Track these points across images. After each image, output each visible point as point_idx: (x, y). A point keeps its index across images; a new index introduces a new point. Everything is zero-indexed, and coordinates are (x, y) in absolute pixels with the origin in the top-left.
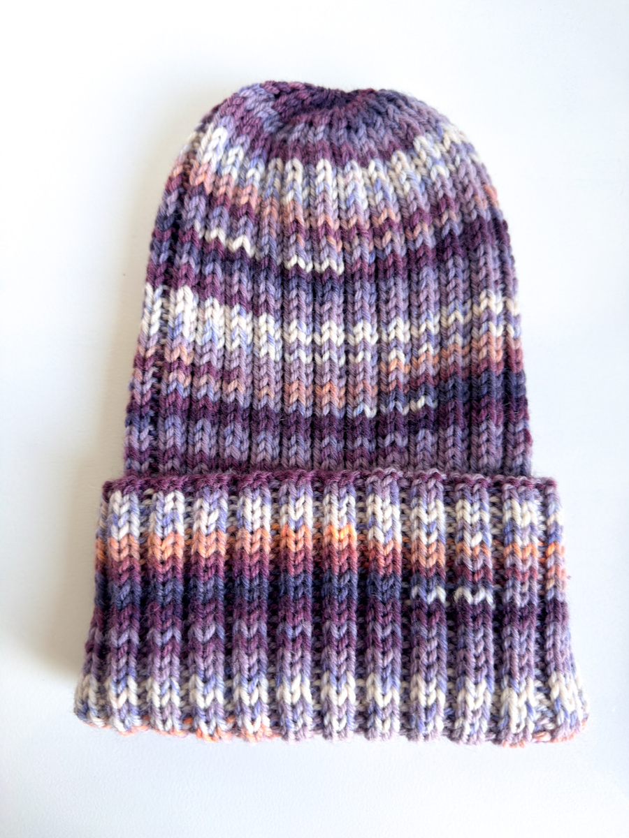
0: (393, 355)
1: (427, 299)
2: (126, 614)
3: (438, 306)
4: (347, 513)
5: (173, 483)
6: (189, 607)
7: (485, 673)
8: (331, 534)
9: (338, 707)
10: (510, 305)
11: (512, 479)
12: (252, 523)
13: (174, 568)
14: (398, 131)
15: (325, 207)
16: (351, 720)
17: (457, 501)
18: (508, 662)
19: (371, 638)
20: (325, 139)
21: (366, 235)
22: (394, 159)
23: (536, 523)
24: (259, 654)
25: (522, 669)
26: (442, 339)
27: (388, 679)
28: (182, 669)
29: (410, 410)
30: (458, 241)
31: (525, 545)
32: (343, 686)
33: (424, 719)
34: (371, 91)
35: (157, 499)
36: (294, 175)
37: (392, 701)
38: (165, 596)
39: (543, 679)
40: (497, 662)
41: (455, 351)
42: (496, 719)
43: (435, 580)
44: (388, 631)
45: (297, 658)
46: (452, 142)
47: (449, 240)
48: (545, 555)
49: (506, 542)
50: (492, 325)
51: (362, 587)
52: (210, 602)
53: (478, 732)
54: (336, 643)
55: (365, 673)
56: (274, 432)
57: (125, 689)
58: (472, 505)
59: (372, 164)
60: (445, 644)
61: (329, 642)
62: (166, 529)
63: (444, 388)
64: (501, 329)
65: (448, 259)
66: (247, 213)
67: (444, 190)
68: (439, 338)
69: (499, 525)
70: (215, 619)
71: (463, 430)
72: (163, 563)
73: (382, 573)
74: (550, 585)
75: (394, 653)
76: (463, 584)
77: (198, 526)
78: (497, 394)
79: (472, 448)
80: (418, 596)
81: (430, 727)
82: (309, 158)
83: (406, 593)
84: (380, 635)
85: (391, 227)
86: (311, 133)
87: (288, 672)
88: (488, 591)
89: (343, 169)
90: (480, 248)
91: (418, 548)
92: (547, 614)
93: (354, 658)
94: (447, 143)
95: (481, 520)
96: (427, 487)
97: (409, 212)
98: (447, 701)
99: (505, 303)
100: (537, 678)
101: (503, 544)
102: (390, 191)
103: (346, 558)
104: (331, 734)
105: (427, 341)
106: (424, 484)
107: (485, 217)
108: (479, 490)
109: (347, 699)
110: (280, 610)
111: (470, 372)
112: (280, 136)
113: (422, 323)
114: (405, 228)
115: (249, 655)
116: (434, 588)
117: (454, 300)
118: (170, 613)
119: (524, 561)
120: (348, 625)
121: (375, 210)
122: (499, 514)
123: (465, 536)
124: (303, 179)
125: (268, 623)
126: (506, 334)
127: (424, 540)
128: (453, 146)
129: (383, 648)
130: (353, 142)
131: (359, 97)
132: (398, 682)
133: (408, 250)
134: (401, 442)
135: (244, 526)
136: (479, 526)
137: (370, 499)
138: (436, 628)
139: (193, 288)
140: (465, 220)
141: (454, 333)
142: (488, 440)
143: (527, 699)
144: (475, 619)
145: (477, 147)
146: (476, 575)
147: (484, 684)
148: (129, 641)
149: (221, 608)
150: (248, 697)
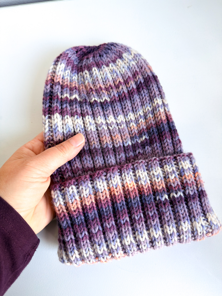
0: (131, 125)
1: (137, 105)
2: (67, 230)
3: (141, 106)
4: (131, 178)
5: (70, 183)
6: (88, 223)
7: (186, 218)
8: (127, 186)
9: (143, 242)
10: (164, 101)
11: (179, 155)
12: (101, 189)
13: (79, 212)
14: (116, 53)
15: (98, 82)
16: (148, 244)
17: (164, 166)
18: (192, 213)
19: (148, 216)
20: (93, 61)
21: (114, 88)
22: (117, 62)
23: (190, 167)
24: (114, 232)
25: (197, 214)
26: (145, 116)
27: (157, 228)
28: (90, 243)
29: (141, 141)
30: (143, 84)
31: (188, 175)
32: (143, 234)
33: (171, 238)
34: (105, 44)
35: (66, 190)
36: (86, 75)
37: (160, 235)
38: (78, 222)
39: (204, 216)
40: (189, 214)
41: (150, 119)
42: (193, 232)
43: (163, 192)
44: (153, 213)
45: (126, 229)
46: (134, 54)
47: (140, 85)
48: (195, 177)
49: (182, 175)
50: (160, 108)
51: (141, 201)
52: (94, 219)
53: (189, 238)
54: (137, 221)
55: (149, 228)
56: (100, 155)
57: (74, 254)
58: (169, 166)
59: (110, 65)
60: (171, 213)
61: (135, 221)
62: (72, 200)
63: (150, 132)
64: (163, 109)
65: (141, 91)
66: (75, 89)
67: (135, 69)
68: (144, 116)
69: (179, 170)
70: (97, 224)
71: (159, 144)
72: (75, 211)
73: (146, 195)
74: (199, 186)
75: (156, 219)
76: (172, 192)
77: (83, 195)
78: (167, 130)
79: (163, 149)
80: (159, 199)
81: (173, 240)
82: (89, 69)
83: (155, 199)
84: (150, 215)
85: (121, 84)
86: (88, 61)
87: (125, 235)
88: (181, 192)
89: (101, 69)
90: (150, 85)
91: (155, 184)
92: (200, 195)
93: (144, 225)
94: (133, 55)
95: (173, 170)
96: (154, 163)
97: (126, 78)
98: (176, 230)
99: (162, 101)
100: (203, 216)
101: (181, 176)
102: (118, 72)
103: (134, 193)
104: (143, 251)
105: (140, 118)
106: (153, 163)
107: (150, 75)
108: (170, 161)
109: (145, 238)
110: (117, 215)
111: (157, 125)
112: (80, 65)
113: (138, 113)
114: (126, 84)
115: (111, 233)
116: (164, 195)
117: (146, 103)
118: (82, 227)
119: (189, 180)
120: (140, 214)
121: (115, 79)
122: (178, 167)
123: (169, 176)
124: (89, 75)
125: (115, 221)
126: (165, 110)
127: (157, 181)
128: (135, 55)
129: (153, 219)
130: (102, 60)
131: (101, 47)
132: (160, 229)
133: (128, 90)
134: (141, 152)
135: (98, 191)
136: (173, 172)
137: (137, 171)
138: (167, 208)
139: (59, 113)
140: (144, 77)
141: (149, 114)
142: (168, 145)
143: (201, 223)
144: (179, 202)
145: (142, 54)
146: (176, 188)
147: (187, 222)
148: (71, 239)
149: (98, 220)
150: (114, 247)
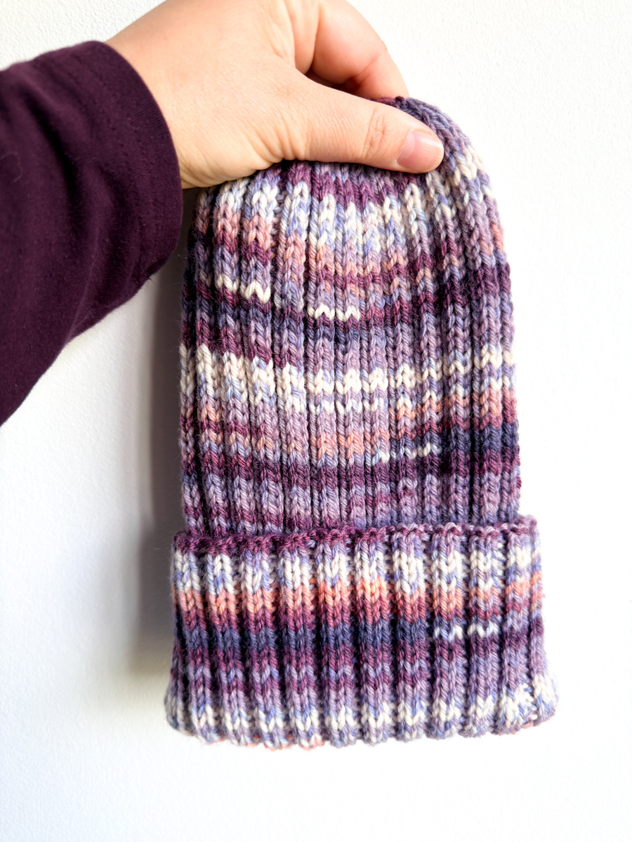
0: (401, 401)
1: (428, 346)
2: (198, 653)
3: (439, 353)
4: (377, 568)
6: (246, 654)
7: (491, 689)
8: (363, 588)
9: (376, 729)
10: (508, 355)
11: (515, 528)
12: (293, 582)
13: (229, 620)
17: (473, 552)
18: (507, 676)
19: (403, 673)
21: (378, 281)
24: (308, 692)
25: (516, 680)
26: (444, 386)
28: (246, 700)
29: (417, 456)
30: (458, 287)
31: (522, 581)
32: (380, 713)
33: (443, 729)
35: (208, 561)
37: (419, 719)
38: (223, 645)
39: (529, 681)
40: (499, 678)
41: (456, 401)
42: (496, 719)
43: (454, 621)
44: (416, 668)
45: (340, 694)
46: (463, 178)
47: (450, 286)
48: (532, 583)
49: (510, 582)
50: (493, 380)
51: (393, 632)
52: (263, 649)
54: (373, 681)
55: (398, 700)
57: (204, 713)
58: (485, 555)
59: (387, 201)
60: (462, 672)
61: (367, 681)
62: (218, 588)
63: (447, 437)
64: (500, 383)
65: (448, 306)
67: (446, 232)
68: (441, 385)
69: (503, 567)
70: (269, 663)
71: (465, 478)
72: (219, 616)
73: (409, 619)
74: (534, 607)
75: (422, 684)
76: (476, 622)
77: (245, 586)
79: (474, 497)
80: (440, 636)
81: (448, 732)
83: (430, 632)
84: (409, 671)
85: (398, 272)
87: (334, 706)
88: (495, 624)
89: (362, 212)
90: (483, 299)
91: (440, 595)
92: (532, 630)
93: (388, 691)
95: (492, 567)
96: (446, 541)
97: (414, 256)
98: (461, 714)
99: (503, 355)
100: (524, 682)
101: (507, 583)
102: (401, 232)
103: (378, 608)
105: (430, 388)
106: (444, 538)
107: (489, 263)
108: (491, 541)
109: (384, 722)
110: (324, 656)
111: (472, 424)
113: (426, 369)
114: (410, 273)
115: (300, 693)
116: (454, 628)
117: (454, 349)
118: (231, 657)
119: (520, 595)
120: (382, 665)
121: (386, 254)
122: (505, 558)
123: (479, 582)
125: (314, 666)
126: (504, 386)
127: (445, 588)
129: (412, 682)
132: (424, 704)
133: (412, 296)
134: (412, 485)
135: (285, 584)
136: (490, 572)
137: (397, 553)
138: (455, 660)
139: (209, 345)
140: (468, 266)
141: (455, 382)
142: (488, 490)
143: (519, 700)
144: (485, 648)
146: (487, 613)
147: (490, 698)
148: (203, 676)
149: (273, 653)
150: (303, 725)
